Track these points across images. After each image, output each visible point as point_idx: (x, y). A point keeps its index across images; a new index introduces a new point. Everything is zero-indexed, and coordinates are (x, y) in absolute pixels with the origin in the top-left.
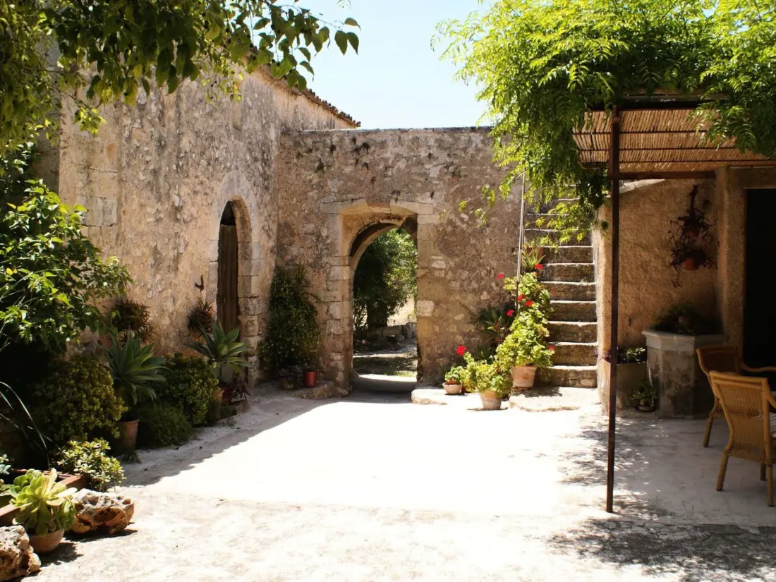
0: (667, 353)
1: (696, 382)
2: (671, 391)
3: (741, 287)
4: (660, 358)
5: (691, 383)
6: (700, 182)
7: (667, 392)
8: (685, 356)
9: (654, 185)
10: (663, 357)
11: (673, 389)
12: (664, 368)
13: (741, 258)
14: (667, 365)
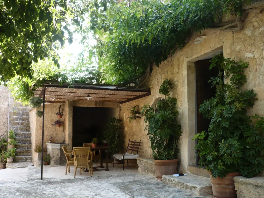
0: (53, 149)
1: (60, 156)
2: (54, 159)
3: (72, 131)
4: (51, 150)
5: (59, 157)
6: (62, 104)
7: (53, 159)
8: (57, 149)
9: (50, 104)
10: (52, 150)
11: (54, 158)
12: (52, 153)
13: (72, 124)
14: (53, 152)
